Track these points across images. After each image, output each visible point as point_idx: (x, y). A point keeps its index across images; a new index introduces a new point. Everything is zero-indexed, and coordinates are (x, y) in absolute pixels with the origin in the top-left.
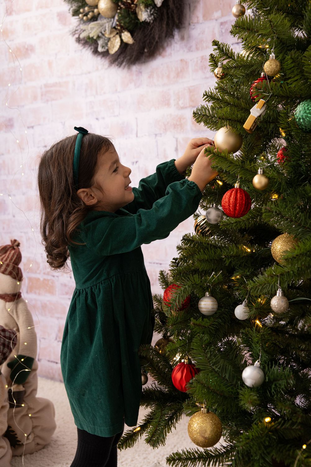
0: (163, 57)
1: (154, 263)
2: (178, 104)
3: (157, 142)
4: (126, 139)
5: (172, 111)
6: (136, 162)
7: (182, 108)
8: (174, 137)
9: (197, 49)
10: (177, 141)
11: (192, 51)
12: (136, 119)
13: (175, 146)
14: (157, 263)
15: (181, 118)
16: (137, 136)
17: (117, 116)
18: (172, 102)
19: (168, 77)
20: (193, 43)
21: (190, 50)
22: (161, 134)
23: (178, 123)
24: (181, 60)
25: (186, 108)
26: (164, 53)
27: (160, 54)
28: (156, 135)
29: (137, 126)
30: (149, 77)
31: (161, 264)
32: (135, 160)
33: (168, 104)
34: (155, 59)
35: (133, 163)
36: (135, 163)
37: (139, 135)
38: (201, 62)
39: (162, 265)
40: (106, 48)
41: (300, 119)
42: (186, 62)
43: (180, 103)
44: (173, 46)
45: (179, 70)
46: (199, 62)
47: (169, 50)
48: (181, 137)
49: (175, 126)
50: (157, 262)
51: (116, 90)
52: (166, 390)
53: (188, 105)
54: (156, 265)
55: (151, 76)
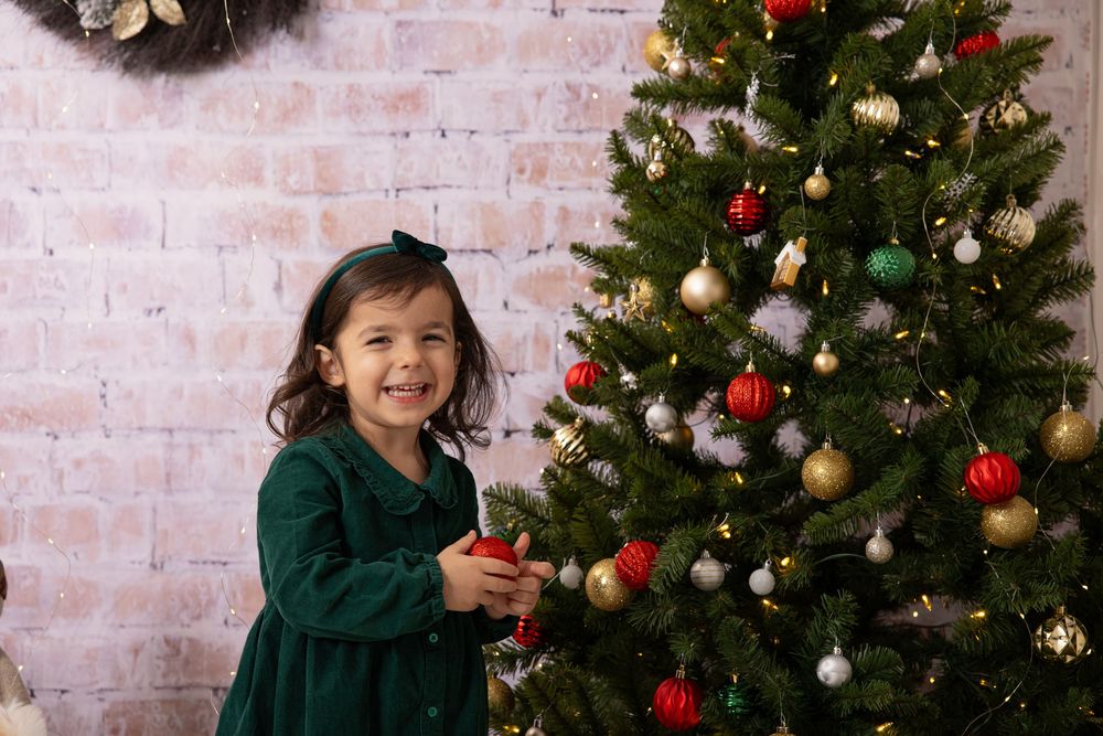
0: (247, 67)
1: (205, 563)
2: (284, 181)
3: (222, 264)
4: (130, 250)
5: (268, 196)
6: (159, 310)
7: (296, 193)
8: (272, 258)
9: (338, 67)
10: (280, 267)
11: (324, 69)
12: (163, 203)
13: (276, 278)
14: (214, 563)
15: (291, 216)
16: (163, 246)
17: (103, 189)
18: (268, 174)
19: (259, 116)
20: (328, 54)
21: (318, 64)
22: (235, 247)
23: (284, 226)
24: (296, 84)
25: (307, 193)
26: (247, 60)
27: (236, 60)
28: (220, 248)
29: (165, 221)
30: (205, 108)
31: (225, 564)
32: (157, 304)
33: (258, 179)
34: (222, 69)
35: (150, 312)
36: (155, 312)
37: (167, 243)
38: (348, 96)
39: (228, 567)
41: (880, 272)
42: (309, 91)
43: (292, 180)
44: (272, 48)
45: (290, 104)
46: (343, 96)
47: (259, 56)
48: (290, 258)
49: (276, 233)
50: (215, 558)
51: (102, 125)
53: (312, 188)
54: (210, 567)
55: (208, 106)
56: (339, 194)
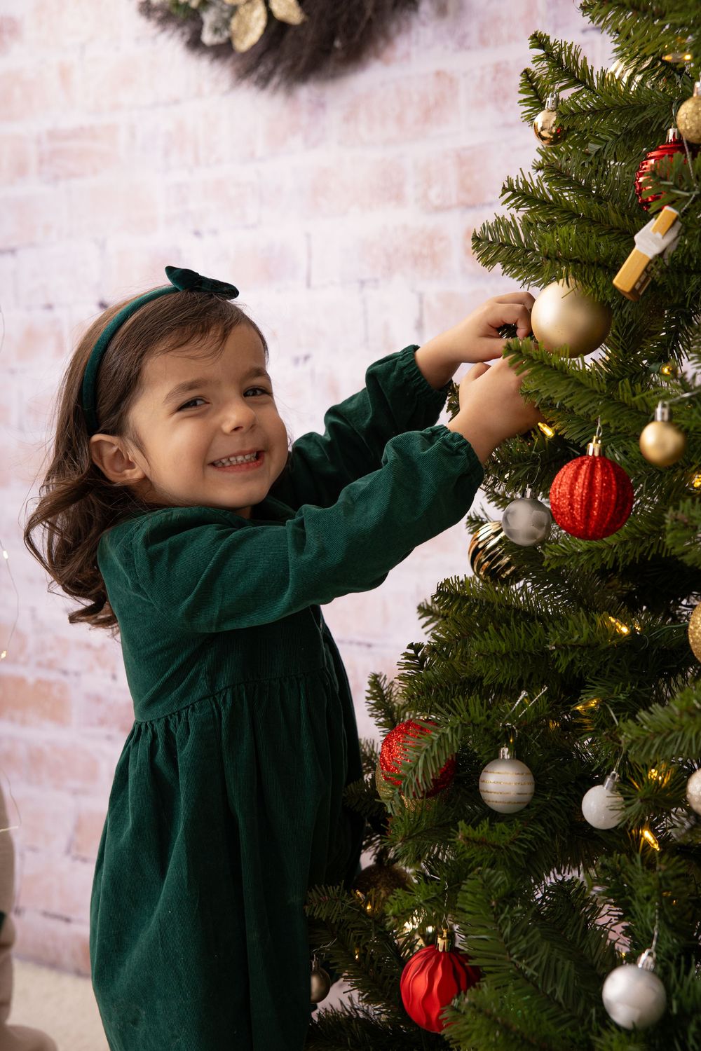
0: (387, 63)
2: (426, 196)
3: (364, 302)
4: (279, 292)
5: (409, 217)
6: (307, 358)
7: (439, 209)
8: (413, 291)
9: (484, 42)
10: (421, 301)
11: (468, 48)
12: (308, 236)
13: (417, 315)
14: (359, 644)
15: (433, 238)
16: (309, 285)
17: (254, 226)
18: (410, 191)
19: (400, 119)
20: (472, 27)
21: (462, 44)
22: (376, 281)
23: (425, 251)
24: (438, 74)
25: (448, 208)
26: (388, 53)
27: (378, 55)
28: (362, 283)
29: (310, 256)
30: (347, 119)
31: (369, 646)
32: (302, 352)
33: (398, 197)
34: (363, 69)
35: (298, 361)
36: (301, 361)
37: (313, 282)
38: (494, 79)
39: (374, 650)
40: (226, 34)
42: (451, 80)
43: (433, 193)
44: (413, 33)
45: (431, 100)
46: (489, 79)
47: (402, 45)
48: (432, 289)
49: (417, 259)
50: (360, 639)
51: (252, 154)
52: (384, 1017)
53: (455, 201)
55: (350, 117)
56: (484, 205)
